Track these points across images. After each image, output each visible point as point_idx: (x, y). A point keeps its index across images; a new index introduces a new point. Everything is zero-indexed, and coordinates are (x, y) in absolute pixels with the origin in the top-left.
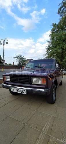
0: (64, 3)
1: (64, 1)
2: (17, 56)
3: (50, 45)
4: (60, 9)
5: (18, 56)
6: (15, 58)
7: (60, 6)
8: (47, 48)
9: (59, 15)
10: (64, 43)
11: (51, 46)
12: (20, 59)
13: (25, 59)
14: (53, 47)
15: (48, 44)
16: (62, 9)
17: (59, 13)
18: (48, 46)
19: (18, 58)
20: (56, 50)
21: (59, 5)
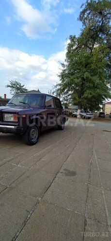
0: (89, 5)
1: (89, 1)
2: (12, 84)
3: (64, 70)
4: (83, 12)
5: (14, 84)
6: (8, 86)
7: (84, 7)
8: (60, 74)
9: (81, 23)
10: (85, 70)
11: (67, 72)
12: (18, 89)
13: (26, 90)
14: (69, 74)
15: (63, 69)
16: (86, 14)
17: (81, 19)
18: (61, 71)
19: (13, 87)
20: (72, 80)
21: (81, 7)
